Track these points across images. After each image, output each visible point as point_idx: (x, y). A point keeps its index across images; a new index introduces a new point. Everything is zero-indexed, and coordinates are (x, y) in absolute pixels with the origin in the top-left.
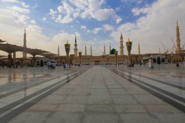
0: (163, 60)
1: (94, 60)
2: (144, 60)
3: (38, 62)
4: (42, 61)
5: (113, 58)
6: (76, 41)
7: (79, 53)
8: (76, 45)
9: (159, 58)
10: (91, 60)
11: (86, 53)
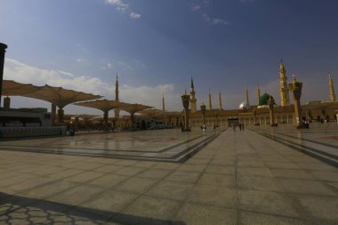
1: (226, 118)
3: (138, 123)
4: (143, 121)
5: (265, 111)
6: (192, 87)
8: (193, 93)
10: (221, 118)
11: (211, 106)
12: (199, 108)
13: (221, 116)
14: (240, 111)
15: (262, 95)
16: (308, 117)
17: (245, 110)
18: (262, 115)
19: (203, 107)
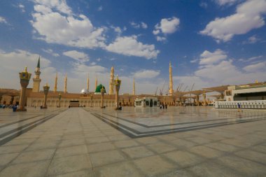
0: (156, 103)
1: (69, 100)
2: (137, 102)
5: (98, 97)
7: (45, 88)
8: (38, 73)
9: (151, 100)
10: (64, 100)
11: (56, 87)
12: (42, 89)
13: (65, 98)
14: (81, 95)
15: (98, 85)
16: (122, 103)
17: (85, 95)
18: (97, 100)
19: (47, 89)
